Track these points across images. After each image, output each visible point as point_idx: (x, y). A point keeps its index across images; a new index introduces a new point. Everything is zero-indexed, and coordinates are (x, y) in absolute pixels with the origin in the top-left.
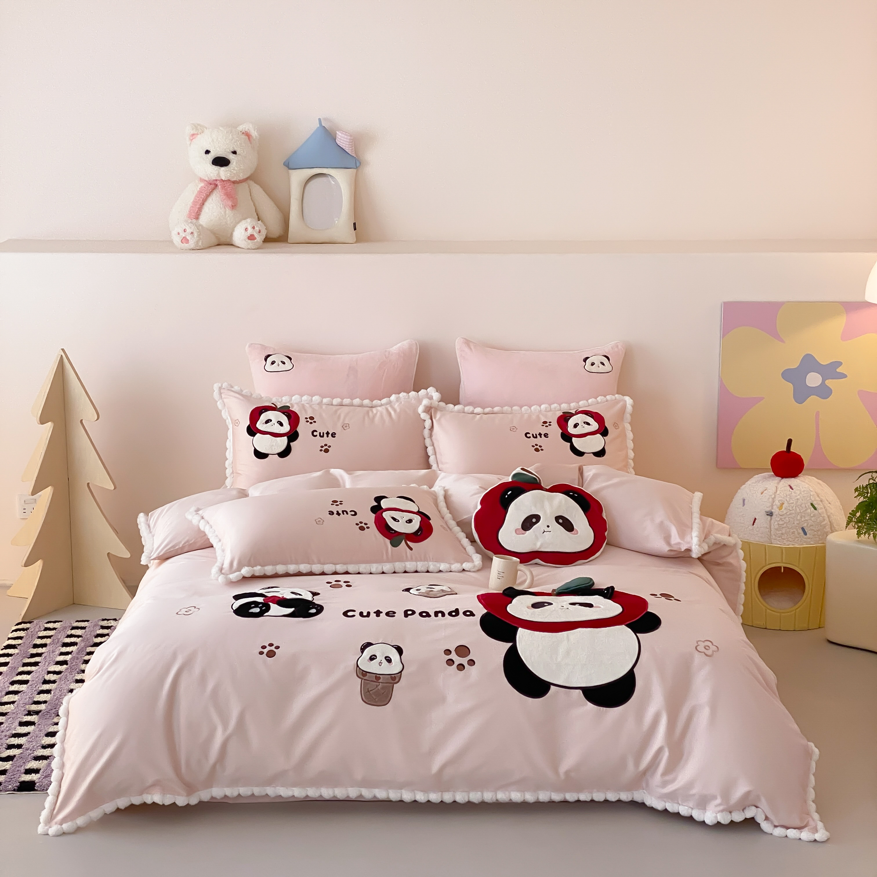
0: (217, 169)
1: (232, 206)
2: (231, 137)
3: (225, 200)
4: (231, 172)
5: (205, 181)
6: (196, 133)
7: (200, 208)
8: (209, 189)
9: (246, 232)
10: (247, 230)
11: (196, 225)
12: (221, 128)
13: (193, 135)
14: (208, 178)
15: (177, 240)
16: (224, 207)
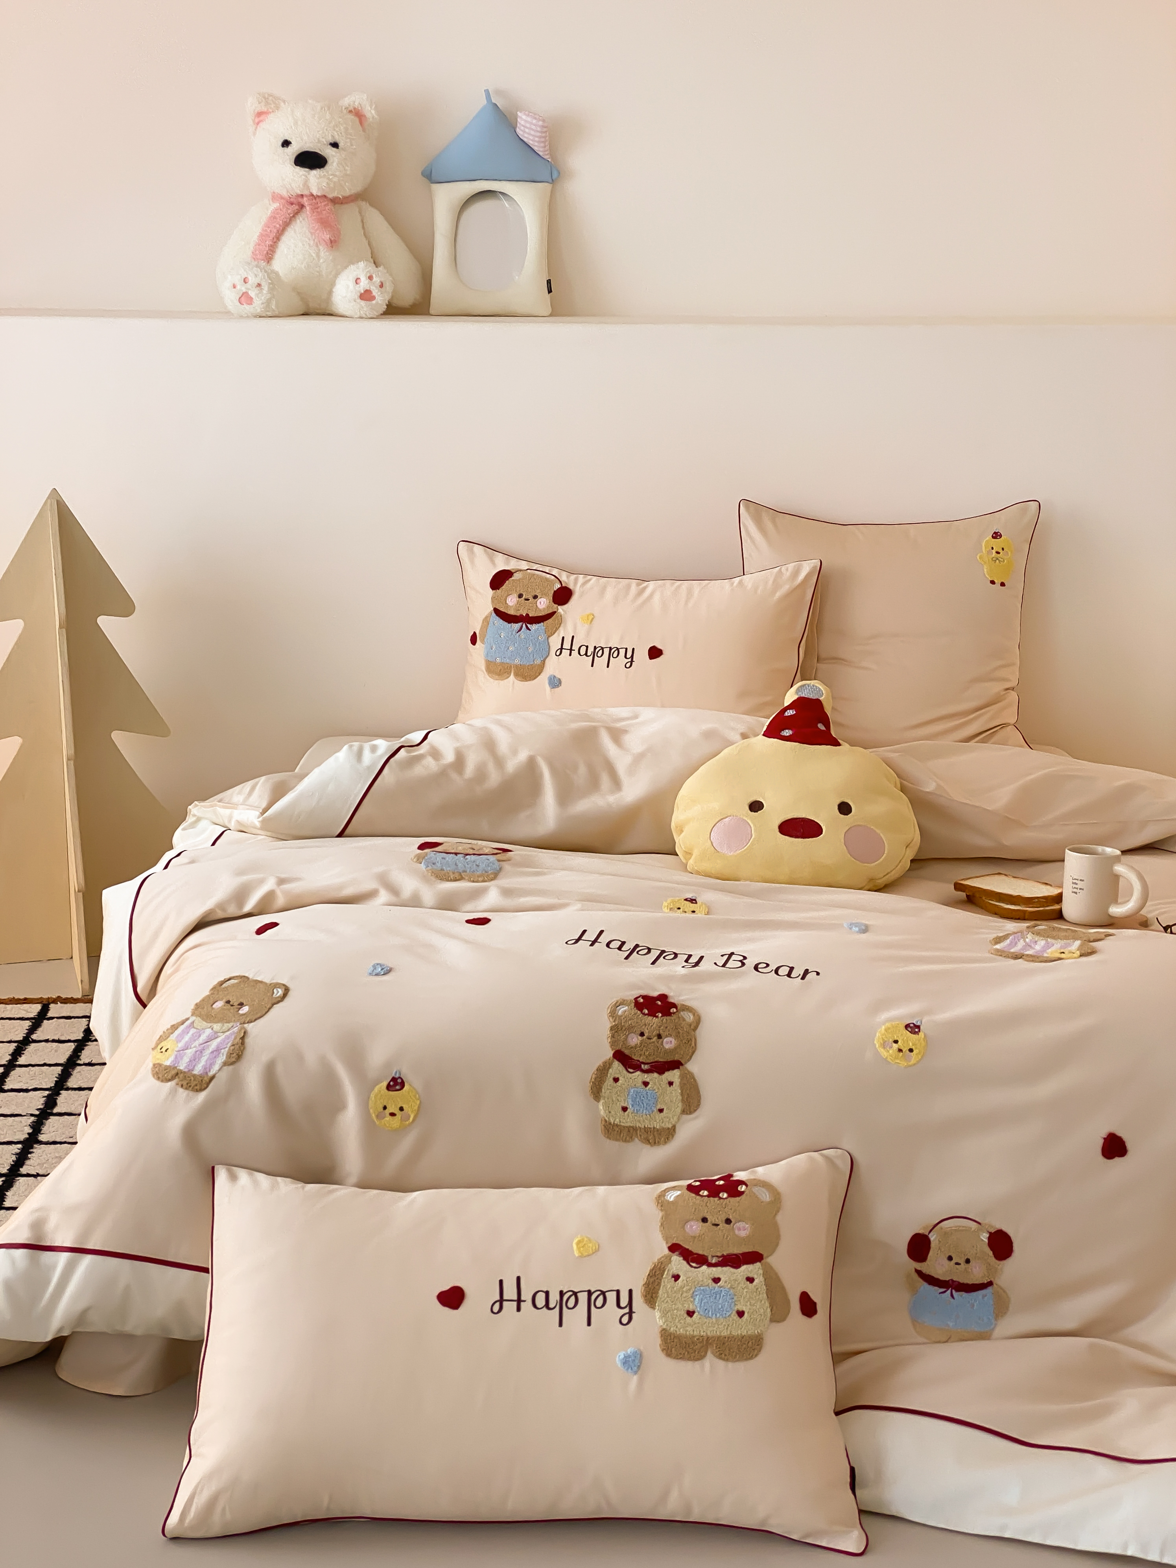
0: (304, 173)
1: (331, 242)
2: (328, 116)
3: (318, 231)
4: (328, 179)
5: (282, 198)
6: (266, 110)
7: (271, 246)
8: (289, 212)
9: (358, 286)
10: (358, 281)
11: (266, 271)
12: (310, 101)
13: (260, 114)
14: (288, 192)
15: (230, 298)
16: (317, 244)
